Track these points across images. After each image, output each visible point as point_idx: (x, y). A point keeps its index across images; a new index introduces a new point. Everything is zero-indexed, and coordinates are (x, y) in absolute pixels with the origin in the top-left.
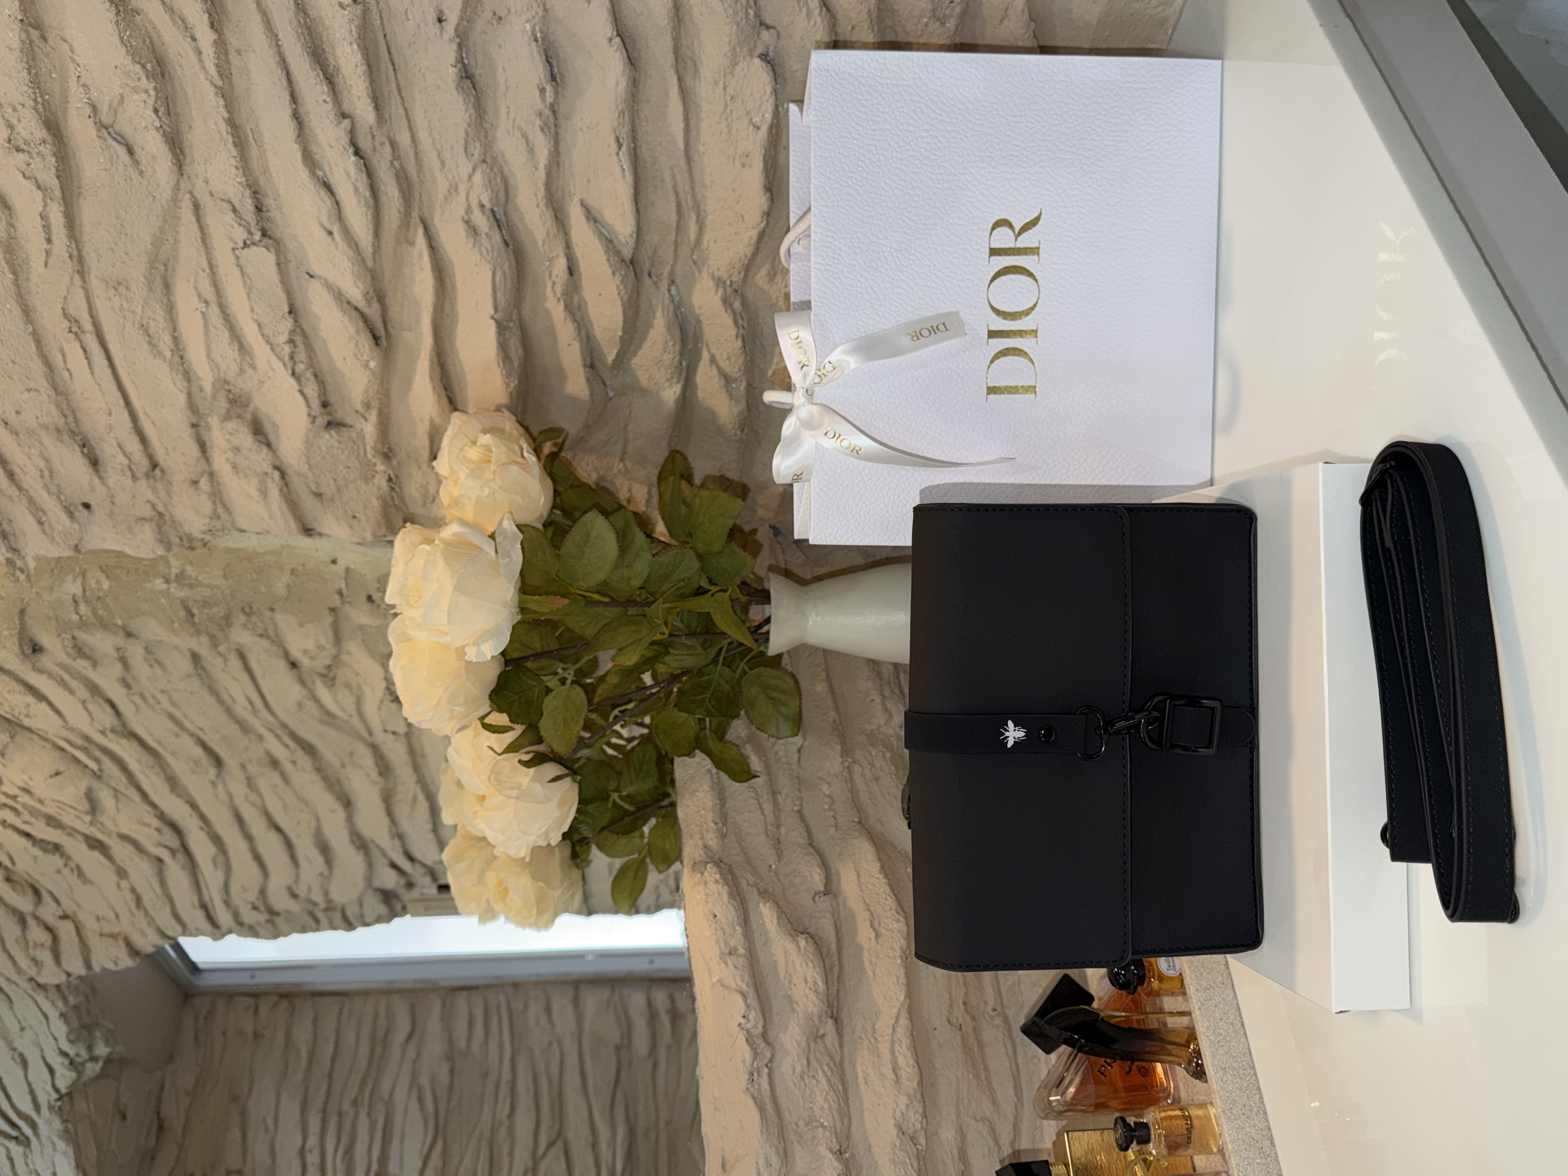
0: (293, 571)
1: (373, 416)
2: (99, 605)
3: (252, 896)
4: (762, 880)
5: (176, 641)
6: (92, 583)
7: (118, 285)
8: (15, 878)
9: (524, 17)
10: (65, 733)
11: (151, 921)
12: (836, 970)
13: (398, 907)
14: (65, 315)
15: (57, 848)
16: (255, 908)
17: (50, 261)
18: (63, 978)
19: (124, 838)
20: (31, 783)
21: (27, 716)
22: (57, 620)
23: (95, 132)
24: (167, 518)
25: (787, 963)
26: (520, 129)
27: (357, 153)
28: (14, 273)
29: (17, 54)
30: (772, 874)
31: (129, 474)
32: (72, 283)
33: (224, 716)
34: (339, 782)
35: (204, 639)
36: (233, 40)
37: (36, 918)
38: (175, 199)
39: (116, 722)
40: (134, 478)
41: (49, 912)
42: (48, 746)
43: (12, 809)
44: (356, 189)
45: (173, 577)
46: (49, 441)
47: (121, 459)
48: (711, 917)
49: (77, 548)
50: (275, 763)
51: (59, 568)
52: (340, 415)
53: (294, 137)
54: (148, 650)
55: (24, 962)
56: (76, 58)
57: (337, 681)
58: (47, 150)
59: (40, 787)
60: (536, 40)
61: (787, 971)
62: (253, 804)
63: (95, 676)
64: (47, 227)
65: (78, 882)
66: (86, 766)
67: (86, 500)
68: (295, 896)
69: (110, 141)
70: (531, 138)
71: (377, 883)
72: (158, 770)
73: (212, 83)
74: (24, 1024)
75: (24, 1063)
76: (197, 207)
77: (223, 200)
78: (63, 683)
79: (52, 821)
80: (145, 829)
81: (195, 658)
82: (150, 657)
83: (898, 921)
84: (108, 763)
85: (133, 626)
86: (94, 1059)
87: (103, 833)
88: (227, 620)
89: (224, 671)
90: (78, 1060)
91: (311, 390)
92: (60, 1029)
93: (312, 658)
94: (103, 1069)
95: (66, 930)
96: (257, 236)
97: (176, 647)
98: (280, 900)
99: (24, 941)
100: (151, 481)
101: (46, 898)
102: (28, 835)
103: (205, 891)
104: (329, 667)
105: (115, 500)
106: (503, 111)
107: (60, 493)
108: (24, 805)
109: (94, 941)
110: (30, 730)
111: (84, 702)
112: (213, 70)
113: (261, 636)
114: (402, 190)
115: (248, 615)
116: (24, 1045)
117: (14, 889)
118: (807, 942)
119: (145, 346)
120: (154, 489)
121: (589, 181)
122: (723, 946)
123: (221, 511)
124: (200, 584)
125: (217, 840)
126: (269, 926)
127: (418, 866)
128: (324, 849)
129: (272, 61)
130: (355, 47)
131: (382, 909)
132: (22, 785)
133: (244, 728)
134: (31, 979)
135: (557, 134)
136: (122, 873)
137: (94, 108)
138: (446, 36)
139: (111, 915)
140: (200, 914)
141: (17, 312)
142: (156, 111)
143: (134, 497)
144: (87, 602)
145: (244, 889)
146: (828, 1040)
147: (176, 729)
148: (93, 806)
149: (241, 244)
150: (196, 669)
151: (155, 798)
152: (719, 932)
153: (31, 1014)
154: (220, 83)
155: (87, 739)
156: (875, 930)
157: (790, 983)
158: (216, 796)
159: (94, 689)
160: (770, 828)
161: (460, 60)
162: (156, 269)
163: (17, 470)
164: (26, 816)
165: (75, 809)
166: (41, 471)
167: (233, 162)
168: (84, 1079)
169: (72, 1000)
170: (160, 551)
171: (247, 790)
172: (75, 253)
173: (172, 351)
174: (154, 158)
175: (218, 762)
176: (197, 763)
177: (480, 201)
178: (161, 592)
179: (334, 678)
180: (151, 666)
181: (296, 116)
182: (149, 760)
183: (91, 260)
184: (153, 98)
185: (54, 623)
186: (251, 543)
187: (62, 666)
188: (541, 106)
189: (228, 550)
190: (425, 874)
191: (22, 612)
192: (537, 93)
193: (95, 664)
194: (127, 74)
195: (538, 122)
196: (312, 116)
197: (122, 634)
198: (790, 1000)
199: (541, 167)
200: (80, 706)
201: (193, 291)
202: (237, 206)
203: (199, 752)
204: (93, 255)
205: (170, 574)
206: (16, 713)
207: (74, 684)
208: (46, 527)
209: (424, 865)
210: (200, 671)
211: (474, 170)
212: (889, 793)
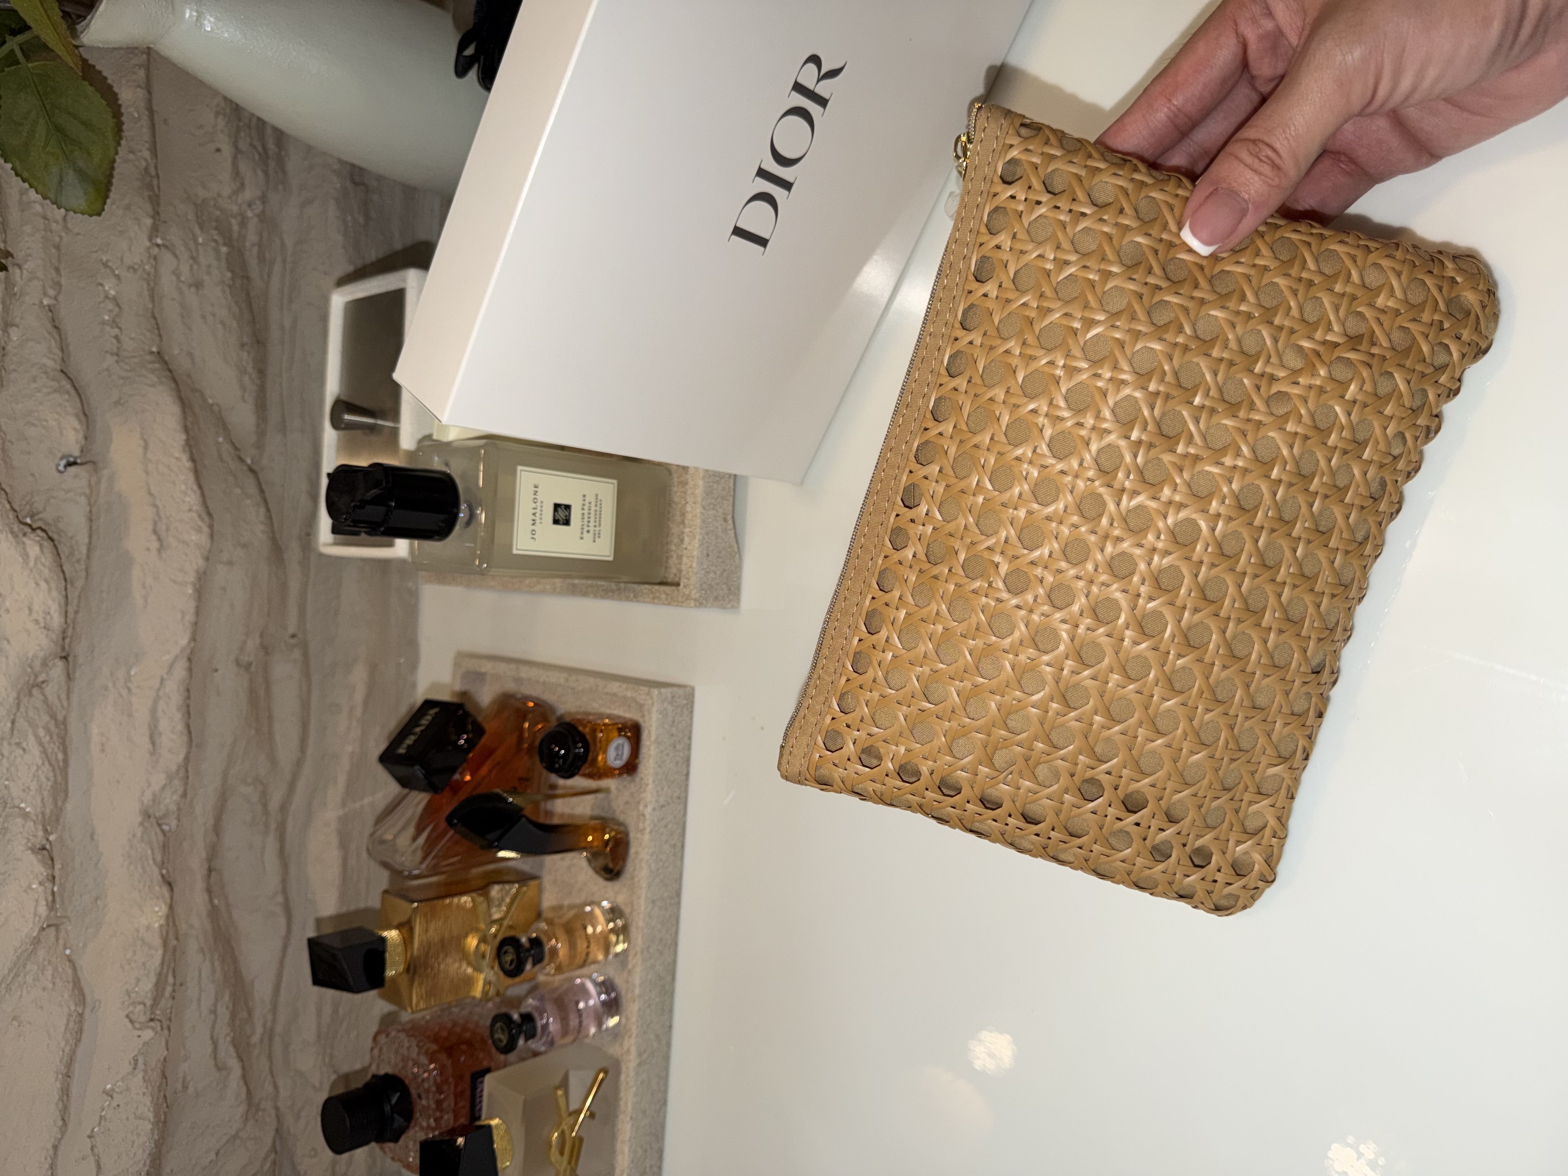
12: (81, 585)
83: (199, 530)
146: (51, 690)
156: (159, 539)
212: (214, 315)
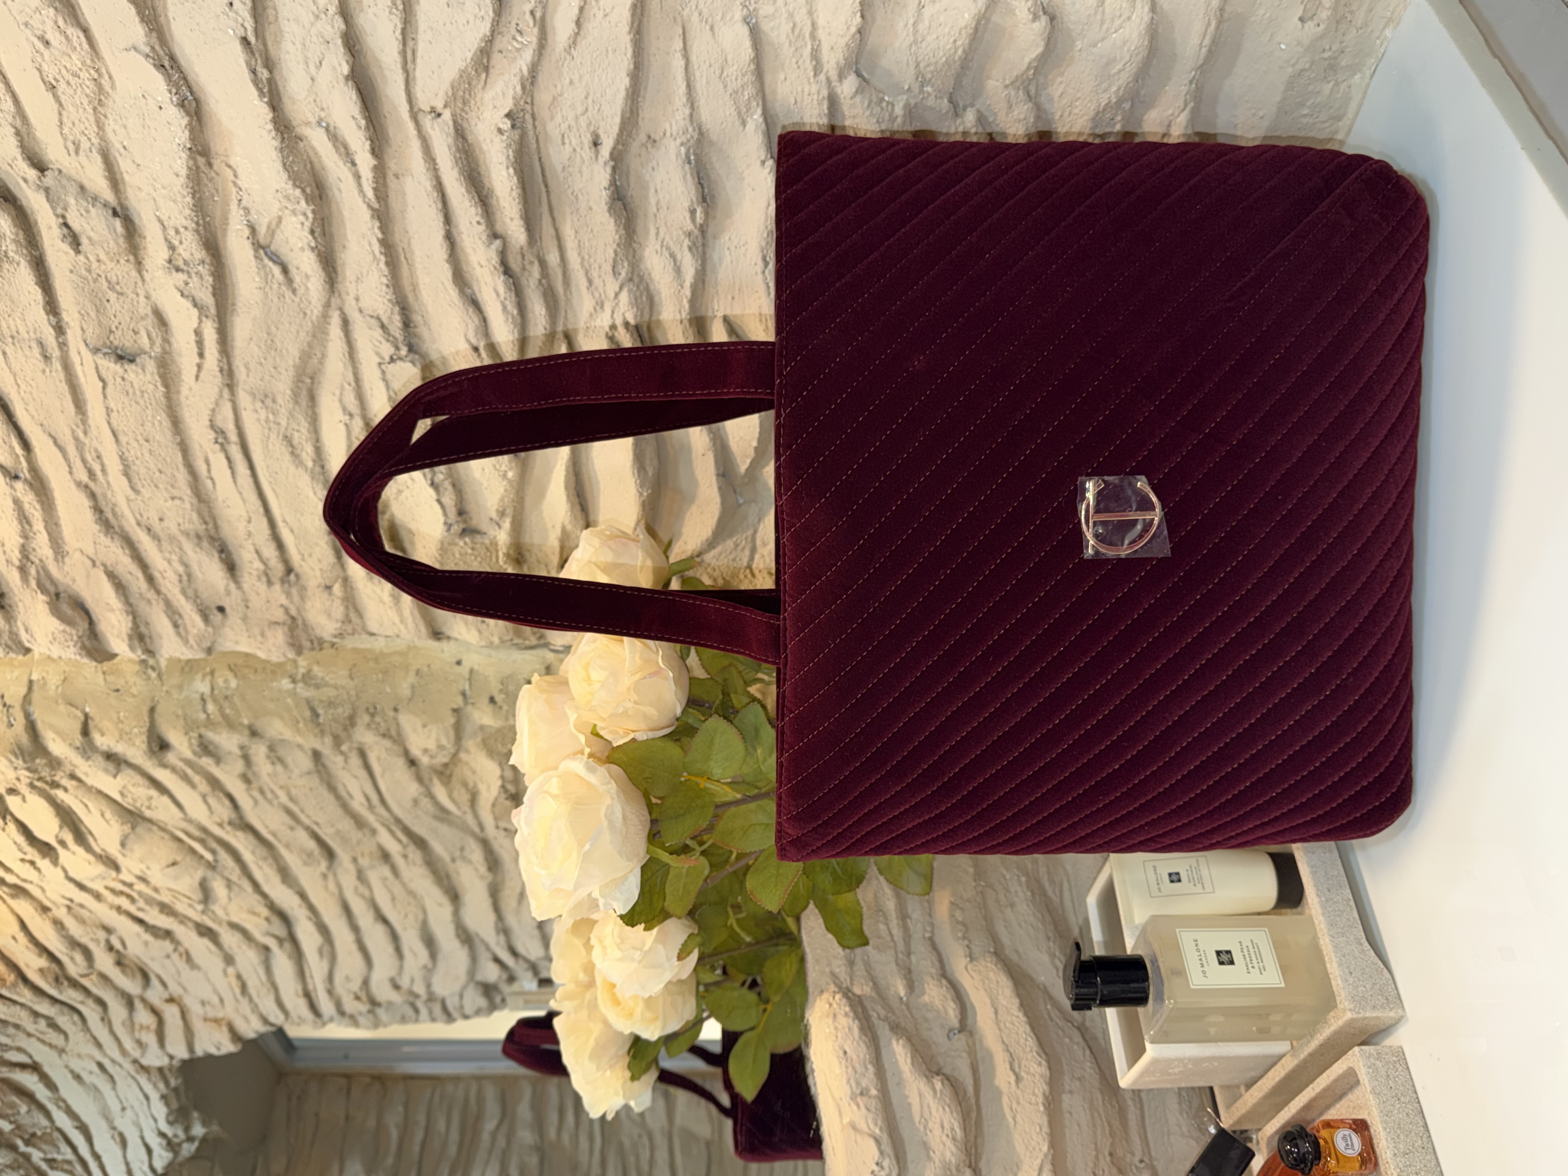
0: (418, 672)
1: (507, 524)
2: (226, 704)
3: (356, 986)
4: (894, 1013)
5: (299, 740)
6: (220, 682)
7: (265, 398)
8: (126, 962)
9: (678, 141)
10: (184, 825)
11: (255, 1008)
12: (974, 1115)
13: (498, 999)
14: (212, 426)
15: (168, 934)
16: (357, 998)
17: (202, 375)
18: (165, 1061)
19: (234, 926)
20: (148, 872)
21: (149, 808)
22: (185, 719)
23: (251, 253)
24: (300, 622)
25: (922, 1107)
26: (668, 248)
27: (507, 271)
28: (166, 386)
29: (183, 180)
30: (904, 1007)
31: (264, 579)
32: (221, 396)
33: (340, 812)
34: (448, 876)
35: (328, 740)
36: (392, 165)
37: (143, 1000)
38: (325, 317)
39: (233, 816)
40: (270, 583)
41: (155, 995)
42: (166, 836)
43: (129, 896)
44: (504, 308)
45: (299, 677)
46: (189, 547)
47: (258, 565)
48: (841, 1054)
49: (209, 651)
50: (386, 857)
51: (188, 668)
52: (474, 523)
53: (446, 257)
54: (271, 748)
55: (129, 1044)
56: (239, 182)
57: (454, 779)
58: (204, 270)
59: (157, 876)
60: (689, 163)
61: (922, 1116)
62: (362, 896)
63: (217, 772)
64: (200, 343)
65: (186, 967)
66: (202, 857)
67: (221, 604)
68: (396, 987)
69: (266, 261)
70: (679, 257)
71: (479, 977)
72: (270, 861)
73: (370, 207)
74: (125, 1104)
75: (124, 1143)
76: (346, 323)
77: (372, 317)
78: (185, 778)
79: (166, 909)
80: (256, 919)
81: (316, 755)
82: (272, 754)
83: (1040, 1064)
84: (223, 855)
85: (259, 725)
86: (190, 1139)
87: (214, 921)
88: (352, 721)
89: (344, 768)
90: (176, 1140)
91: (449, 499)
92: (160, 1110)
93: (432, 757)
94: (198, 1149)
95: (171, 1013)
96: (404, 351)
97: (299, 746)
98: (382, 991)
99: (131, 1024)
100: (286, 585)
101: (155, 981)
102: (140, 921)
103: (309, 980)
104: (446, 765)
105: (250, 604)
106: (652, 232)
107: (197, 597)
108: (140, 893)
109: (198, 1026)
110: (150, 821)
111: (204, 797)
112: (370, 194)
113: (384, 735)
114: (548, 308)
115: (372, 715)
116: (124, 1124)
117: (124, 972)
118: (943, 1083)
119: (288, 457)
120: (288, 595)
121: (733, 298)
122: (854, 1085)
123: (353, 615)
124: (327, 685)
125: (323, 930)
126: (370, 1016)
127: (521, 962)
128: (430, 942)
129: (427, 184)
130: (511, 171)
131: (482, 1002)
132: (138, 873)
133: (359, 823)
134: (135, 1061)
135: (704, 253)
136: (229, 960)
137: (253, 230)
138: (601, 160)
139: (216, 1000)
140: (302, 1003)
141: (167, 423)
142: (312, 232)
143: (268, 601)
144: (215, 701)
145: (348, 979)
147: (292, 823)
148: (206, 894)
149: (387, 359)
150: (316, 766)
151: (266, 888)
152: (850, 1070)
153: (132, 1096)
154: (376, 206)
155: (204, 830)
156: (1015, 1073)
157: (925, 1128)
158: (326, 888)
159: (215, 783)
160: (900, 956)
161: (613, 183)
162: (302, 382)
163: (156, 574)
164: (141, 903)
165: (189, 898)
166: (180, 576)
167: (385, 281)
168: (180, 1159)
169: (173, 1082)
170: (291, 655)
171: (358, 883)
172: (226, 367)
173: (314, 461)
174: (307, 276)
175: (330, 854)
176: (310, 855)
177: (625, 318)
178: (288, 691)
179: (450, 776)
180: (273, 763)
181: (450, 238)
182: (262, 851)
183: (241, 373)
184: (311, 220)
185: (182, 722)
186: (379, 644)
187: (188, 763)
188: (689, 226)
189: (356, 651)
190: (527, 970)
191: (152, 710)
192: (688, 215)
193: (218, 760)
194: (287, 197)
195: (687, 242)
196: (465, 237)
197: (247, 732)
198: (926, 1146)
199: (687, 284)
200: (199, 800)
201: (337, 404)
202: (385, 321)
203: (312, 845)
204: (242, 369)
205: (296, 674)
206: (138, 805)
207: (197, 779)
208: (181, 630)
209: (527, 960)
210: (320, 768)
211: (621, 288)
212: (1025, 921)
